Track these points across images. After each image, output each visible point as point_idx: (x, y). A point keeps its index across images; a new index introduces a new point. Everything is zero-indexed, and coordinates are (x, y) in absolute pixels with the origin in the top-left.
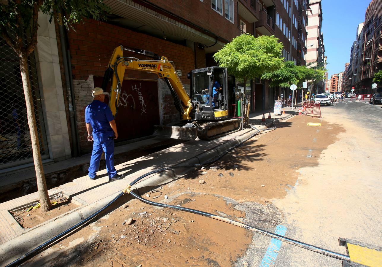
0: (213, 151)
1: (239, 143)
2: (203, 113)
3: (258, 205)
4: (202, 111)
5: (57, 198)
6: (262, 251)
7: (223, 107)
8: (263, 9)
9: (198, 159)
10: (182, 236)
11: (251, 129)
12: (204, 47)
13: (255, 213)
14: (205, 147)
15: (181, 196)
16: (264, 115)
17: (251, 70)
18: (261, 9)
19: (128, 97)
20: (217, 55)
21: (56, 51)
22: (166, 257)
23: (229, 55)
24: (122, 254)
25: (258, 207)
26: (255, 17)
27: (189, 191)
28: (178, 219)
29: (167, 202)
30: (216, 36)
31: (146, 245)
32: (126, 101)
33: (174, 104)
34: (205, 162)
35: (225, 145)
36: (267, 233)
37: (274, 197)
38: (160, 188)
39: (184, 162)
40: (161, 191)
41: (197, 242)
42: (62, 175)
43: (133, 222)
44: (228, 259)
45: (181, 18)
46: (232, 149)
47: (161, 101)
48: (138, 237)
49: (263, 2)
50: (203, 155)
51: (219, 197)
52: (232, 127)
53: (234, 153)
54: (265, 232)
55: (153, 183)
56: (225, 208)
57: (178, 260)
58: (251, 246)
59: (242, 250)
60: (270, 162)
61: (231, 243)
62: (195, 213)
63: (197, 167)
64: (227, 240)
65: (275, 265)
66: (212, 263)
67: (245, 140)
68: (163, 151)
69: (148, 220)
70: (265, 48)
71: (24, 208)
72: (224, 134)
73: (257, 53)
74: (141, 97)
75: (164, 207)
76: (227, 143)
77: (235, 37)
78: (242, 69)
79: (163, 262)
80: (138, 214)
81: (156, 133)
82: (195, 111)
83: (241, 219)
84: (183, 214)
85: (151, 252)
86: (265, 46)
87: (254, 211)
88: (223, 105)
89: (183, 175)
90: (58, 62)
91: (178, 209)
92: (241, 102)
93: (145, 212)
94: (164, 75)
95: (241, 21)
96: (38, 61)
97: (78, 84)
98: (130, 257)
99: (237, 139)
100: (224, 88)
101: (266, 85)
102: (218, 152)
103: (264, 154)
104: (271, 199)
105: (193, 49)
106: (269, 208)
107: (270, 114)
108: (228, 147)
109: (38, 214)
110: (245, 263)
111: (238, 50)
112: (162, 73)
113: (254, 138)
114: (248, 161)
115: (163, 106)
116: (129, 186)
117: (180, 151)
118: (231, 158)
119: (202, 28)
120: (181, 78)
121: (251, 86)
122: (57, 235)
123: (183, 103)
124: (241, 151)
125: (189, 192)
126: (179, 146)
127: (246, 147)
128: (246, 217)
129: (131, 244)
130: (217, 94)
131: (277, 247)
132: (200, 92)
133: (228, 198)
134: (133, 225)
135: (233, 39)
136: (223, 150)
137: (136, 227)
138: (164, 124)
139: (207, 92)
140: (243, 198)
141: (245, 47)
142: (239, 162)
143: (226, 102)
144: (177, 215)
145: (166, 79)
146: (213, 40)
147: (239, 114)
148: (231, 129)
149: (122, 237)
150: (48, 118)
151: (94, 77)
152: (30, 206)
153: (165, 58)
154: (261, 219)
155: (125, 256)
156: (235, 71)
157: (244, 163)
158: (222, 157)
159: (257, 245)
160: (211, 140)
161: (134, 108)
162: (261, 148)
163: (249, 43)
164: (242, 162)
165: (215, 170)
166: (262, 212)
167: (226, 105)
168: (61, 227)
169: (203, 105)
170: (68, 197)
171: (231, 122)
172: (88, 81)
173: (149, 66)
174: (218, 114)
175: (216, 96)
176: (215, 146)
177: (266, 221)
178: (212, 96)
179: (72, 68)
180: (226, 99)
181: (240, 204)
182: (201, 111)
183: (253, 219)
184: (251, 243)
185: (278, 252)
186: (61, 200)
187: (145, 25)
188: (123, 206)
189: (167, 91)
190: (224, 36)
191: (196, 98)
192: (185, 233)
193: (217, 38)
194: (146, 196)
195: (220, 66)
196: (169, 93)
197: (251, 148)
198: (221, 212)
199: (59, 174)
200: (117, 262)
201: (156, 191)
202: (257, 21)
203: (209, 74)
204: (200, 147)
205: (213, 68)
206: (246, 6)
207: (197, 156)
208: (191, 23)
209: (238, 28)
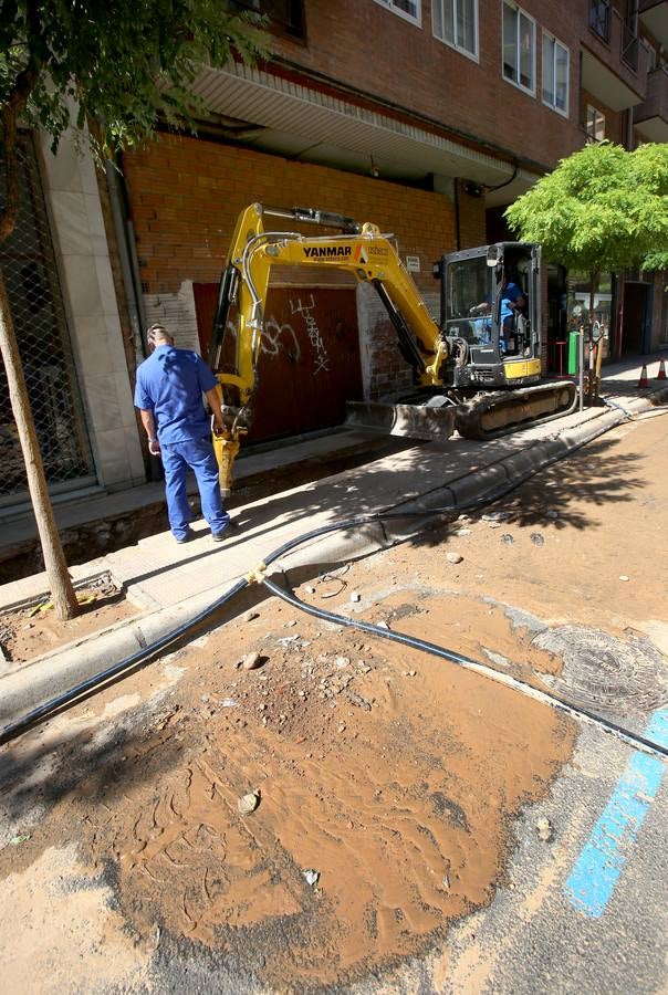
0: (493, 470)
1: (569, 448)
2: (474, 369)
3: (603, 638)
4: (473, 364)
5: (98, 585)
6: (601, 791)
7: (528, 350)
8: (658, 65)
9: (453, 492)
10: (377, 717)
11: (605, 409)
12: (480, 190)
13: (591, 663)
14: (475, 458)
15: (393, 594)
16: (645, 368)
17: (612, 244)
18: (652, 68)
19: (280, 331)
20: (515, 211)
21: (99, 228)
22: (327, 776)
23: (549, 207)
24: (217, 752)
25: (601, 644)
26: (634, 91)
27: (416, 581)
28: (374, 664)
29: (356, 611)
30: (515, 158)
31: (280, 732)
32: (277, 341)
33: (399, 345)
34: (468, 501)
35: (527, 455)
36: (620, 734)
37: (653, 617)
38: (345, 569)
39: (413, 499)
40: (345, 578)
41: (416, 739)
42: (120, 526)
43: (261, 662)
44: (494, 802)
45: (417, 114)
46: (547, 465)
47: (365, 339)
48: (266, 707)
49: (660, 45)
50: (466, 481)
51: (493, 606)
52: (552, 403)
53: (550, 476)
54: (614, 731)
55: (328, 556)
56: (507, 642)
57: (355, 786)
58: (567, 770)
59: (539, 779)
60: (653, 507)
61: (509, 753)
62: (423, 649)
63: (447, 513)
64: (500, 741)
65: (637, 846)
66: (448, 811)
67: (585, 440)
68: (364, 467)
69: (298, 659)
70: (654, 179)
71: (24, 608)
72: (527, 424)
73: (630, 198)
74: (313, 332)
75: (345, 624)
76: (534, 449)
77: (568, 155)
78: (585, 245)
79: (314, 788)
80: (276, 639)
81: (351, 420)
82: (454, 364)
83: (547, 680)
84: (389, 648)
85: (292, 755)
86: (656, 175)
87: (590, 657)
88: (528, 344)
89: (409, 536)
90: (107, 252)
91: (379, 635)
92: (578, 336)
93: (296, 637)
94: (370, 273)
95: (591, 108)
96: (60, 254)
97: (155, 306)
98: (236, 764)
99: (563, 437)
100: (531, 301)
101: (656, 287)
102: (508, 473)
103: (637, 483)
104: (643, 623)
105: (452, 197)
106: (634, 652)
107: (662, 366)
108: (535, 459)
109: (50, 627)
110: (543, 824)
111: (575, 191)
112: (366, 267)
113: (611, 435)
114: (588, 501)
115: (371, 352)
116: (262, 564)
117: (407, 469)
118: (541, 489)
119: (476, 138)
120: (415, 277)
121: (613, 291)
122: (79, 684)
123: (420, 343)
124: (571, 471)
125: (417, 583)
126: (406, 454)
127: (585, 459)
128: (563, 673)
129: (246, 725)
130: (513, 317)
131: (647, 783)
132: (465, 313)
133: (520, 610)
134: (260, 670)
135: (562, 160)
136: (521, 466)
137: (265, 678)
138: (374, 396)
139: (486, 311)
140: (562, 615)
141: (596, 182)
142: (563, 503)
143: (536, 337)
144: (374, 650)
145: (377, 283)
146: (505, 169)
147: (572, 369)
148: (550, 410)
149: (228, 703)
150: (88, 391)
151: (194, 285)
152: (36, 602)
153: (374, 227)
154: (607, 684)
155: (224, 758)
156: (565, 251)
157: (576, 506)
158: (518, 486)
159: (586, 767)
160: (491, 440)
161: (297, 358)
162: (630, 463)
163: (607, 169)
164: (568, 503)
165: (494, 524)
166: (613, 662)
167: (537, 344)
168: (91, 664)
169: (473, 348)
170: (120, 586)
171: (550, 392)
172: (181, 295)
173: (332, 251)
174: (515, 369)
175: (510, 322)
176: (499, 458)
177: (622, 691)
178: (498, 323)
179: (140, 266)
180: (535, 330)
181: (551, 630)
182: (469, 362)
183: (582, 683)
184: (569, 761)
185: (651, 800)
186: (103, 591)
187: (321, 142)
188: (246, 615)
189: (381, 313)
190: (537, 154)
191: (457, 329)
192: (387, 707)
193: (516, 163)
194: (305, 590)
195: (523, 241)
196: (386, 317)
197: (600, 463)
198: (495, 652)
199: (114, 524)
200: (203, 774)
201: (333, 579)
202: (640, 102)
203: (491, 263)
204: (461, 460)
205: (504, 245)
206: (606, 61)
207: (448, 483)
208: (444, 126)
209: (580, 130)
